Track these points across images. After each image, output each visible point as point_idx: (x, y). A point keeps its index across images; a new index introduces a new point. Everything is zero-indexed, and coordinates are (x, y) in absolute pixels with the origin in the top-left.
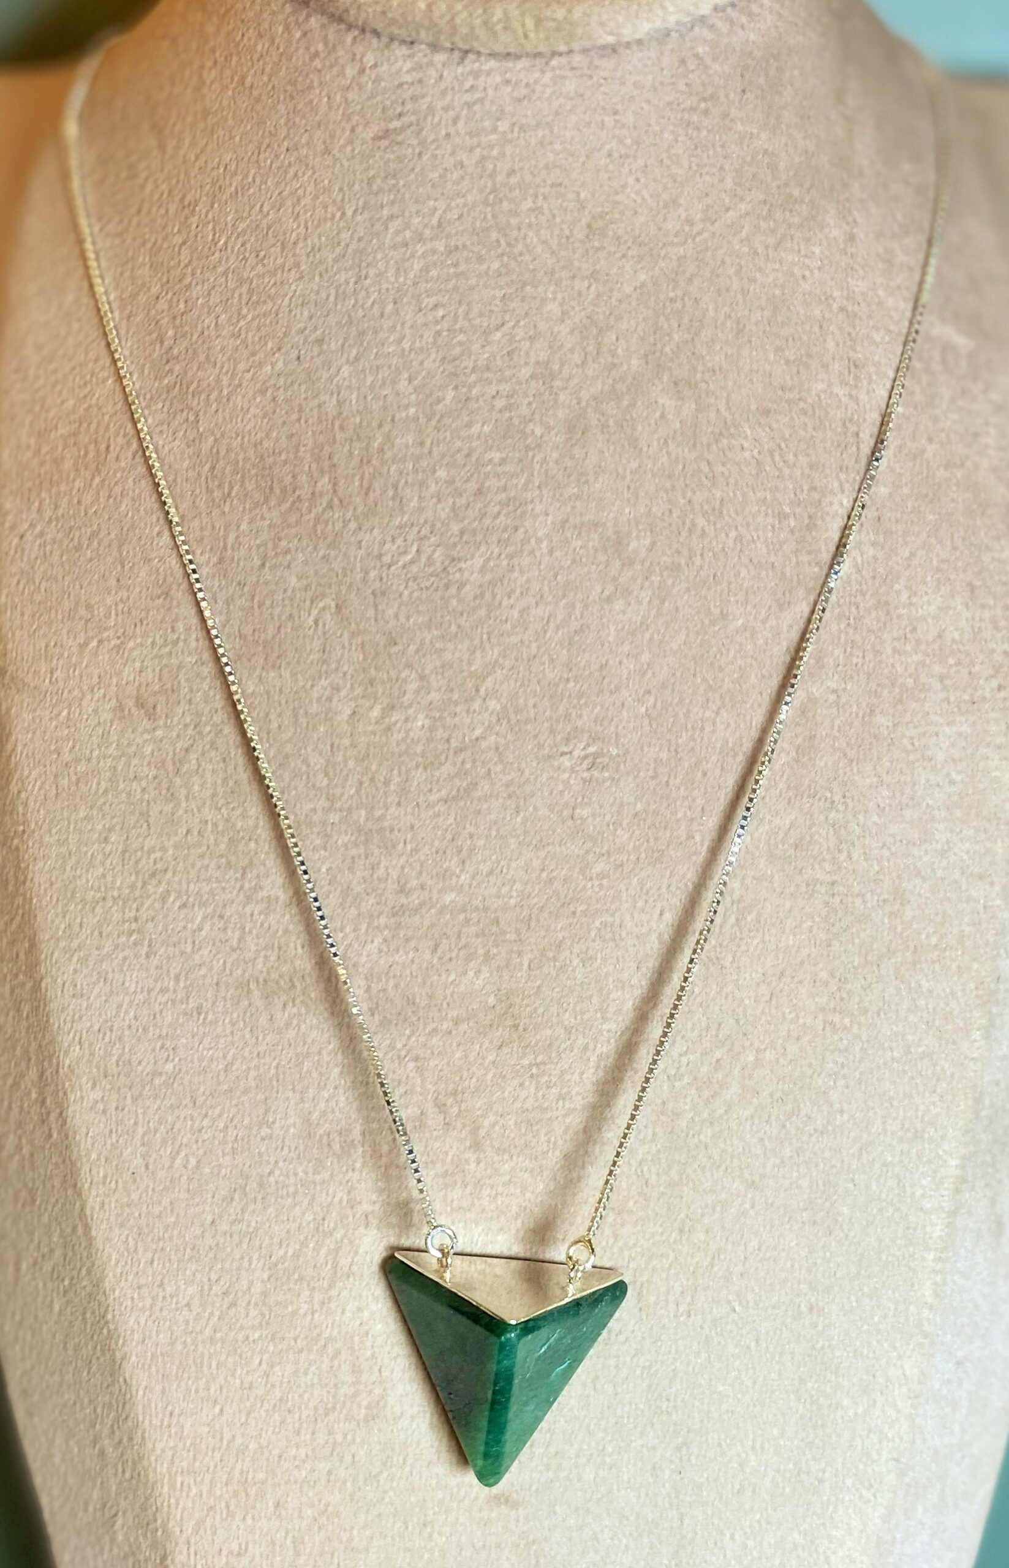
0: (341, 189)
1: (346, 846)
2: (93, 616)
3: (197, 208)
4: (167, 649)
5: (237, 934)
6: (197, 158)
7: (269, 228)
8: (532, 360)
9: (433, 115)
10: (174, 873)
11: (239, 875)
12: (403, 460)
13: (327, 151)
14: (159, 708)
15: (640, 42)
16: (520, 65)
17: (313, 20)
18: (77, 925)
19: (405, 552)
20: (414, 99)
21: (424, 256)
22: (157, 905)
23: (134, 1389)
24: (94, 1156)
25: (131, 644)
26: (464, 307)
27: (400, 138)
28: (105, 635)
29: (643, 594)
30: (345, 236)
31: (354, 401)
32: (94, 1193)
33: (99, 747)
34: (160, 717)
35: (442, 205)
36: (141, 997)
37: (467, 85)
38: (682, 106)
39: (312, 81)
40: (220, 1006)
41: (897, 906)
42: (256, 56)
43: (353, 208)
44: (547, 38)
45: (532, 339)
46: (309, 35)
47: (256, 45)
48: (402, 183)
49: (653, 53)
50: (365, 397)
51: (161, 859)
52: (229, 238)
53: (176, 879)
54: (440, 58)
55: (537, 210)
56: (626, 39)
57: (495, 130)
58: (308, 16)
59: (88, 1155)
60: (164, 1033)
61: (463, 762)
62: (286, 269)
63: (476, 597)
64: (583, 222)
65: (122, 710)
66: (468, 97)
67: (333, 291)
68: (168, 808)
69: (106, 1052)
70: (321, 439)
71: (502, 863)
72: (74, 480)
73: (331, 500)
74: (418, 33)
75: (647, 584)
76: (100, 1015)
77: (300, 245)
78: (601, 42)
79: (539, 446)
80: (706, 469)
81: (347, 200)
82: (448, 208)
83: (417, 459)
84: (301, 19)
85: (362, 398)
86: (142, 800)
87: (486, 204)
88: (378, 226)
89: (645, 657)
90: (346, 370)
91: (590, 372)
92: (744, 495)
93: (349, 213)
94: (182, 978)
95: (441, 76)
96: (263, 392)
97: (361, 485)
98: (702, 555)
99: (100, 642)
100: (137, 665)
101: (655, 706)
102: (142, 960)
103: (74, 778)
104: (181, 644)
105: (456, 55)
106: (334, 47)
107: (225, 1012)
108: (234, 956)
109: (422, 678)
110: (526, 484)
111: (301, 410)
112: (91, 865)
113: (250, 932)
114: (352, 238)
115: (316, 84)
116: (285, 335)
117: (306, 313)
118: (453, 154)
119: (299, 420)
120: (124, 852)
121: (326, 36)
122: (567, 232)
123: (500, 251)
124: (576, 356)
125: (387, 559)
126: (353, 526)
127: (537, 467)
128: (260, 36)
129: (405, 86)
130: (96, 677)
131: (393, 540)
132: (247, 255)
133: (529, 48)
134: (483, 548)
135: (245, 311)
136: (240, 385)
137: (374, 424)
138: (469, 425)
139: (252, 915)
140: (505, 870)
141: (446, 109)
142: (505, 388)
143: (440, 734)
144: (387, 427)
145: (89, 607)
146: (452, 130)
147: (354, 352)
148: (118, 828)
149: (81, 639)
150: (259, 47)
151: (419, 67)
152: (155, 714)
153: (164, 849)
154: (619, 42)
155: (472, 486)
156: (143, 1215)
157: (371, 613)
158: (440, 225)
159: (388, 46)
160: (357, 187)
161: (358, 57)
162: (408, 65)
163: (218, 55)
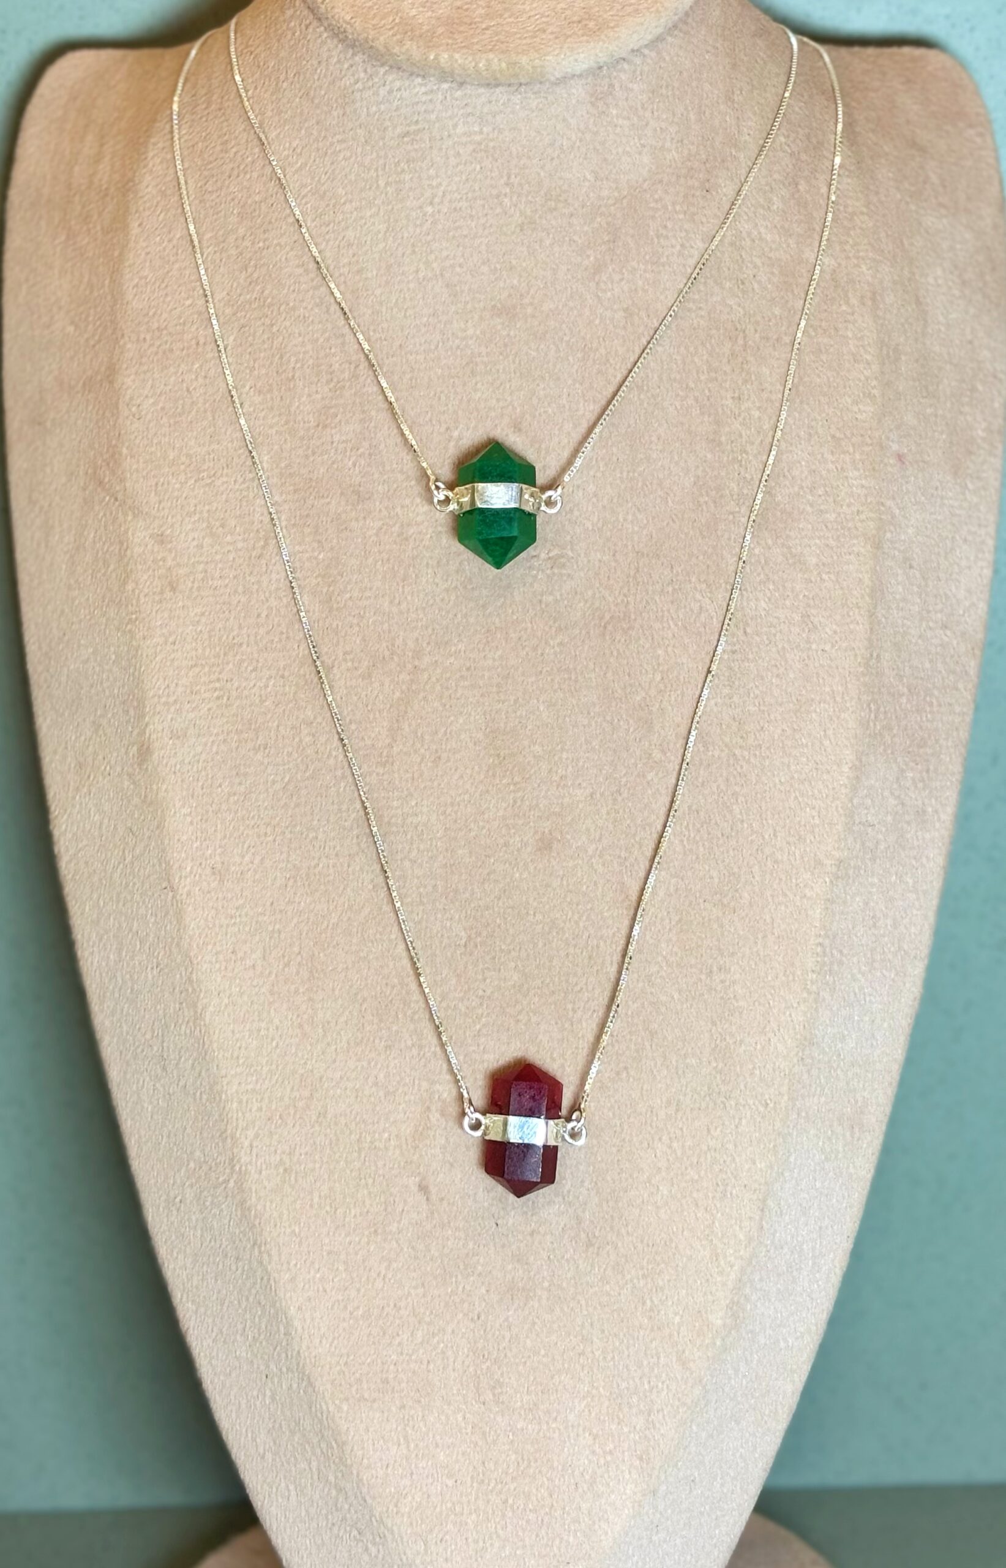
37: (463, 104)
39: (356, 97)
46: (354, 67)
47: (316, 69)
48: (418, 167)
56: (570, 74)
58: (354, 55)
74: (429, 72)
84: (349, 56)
88: (402, 195)
95: (445, 97)
99: (197, 480)
105: (455, 85)
106: (372, 76)
115: (358, 99)
118: (453, 147)
121: (366, 68)
129: (421, 104)
146: (452, 132)
150: (319, 70)
151: (430, 92)
159: (408, 77)
161: (388, 83)
162: (423, 89)
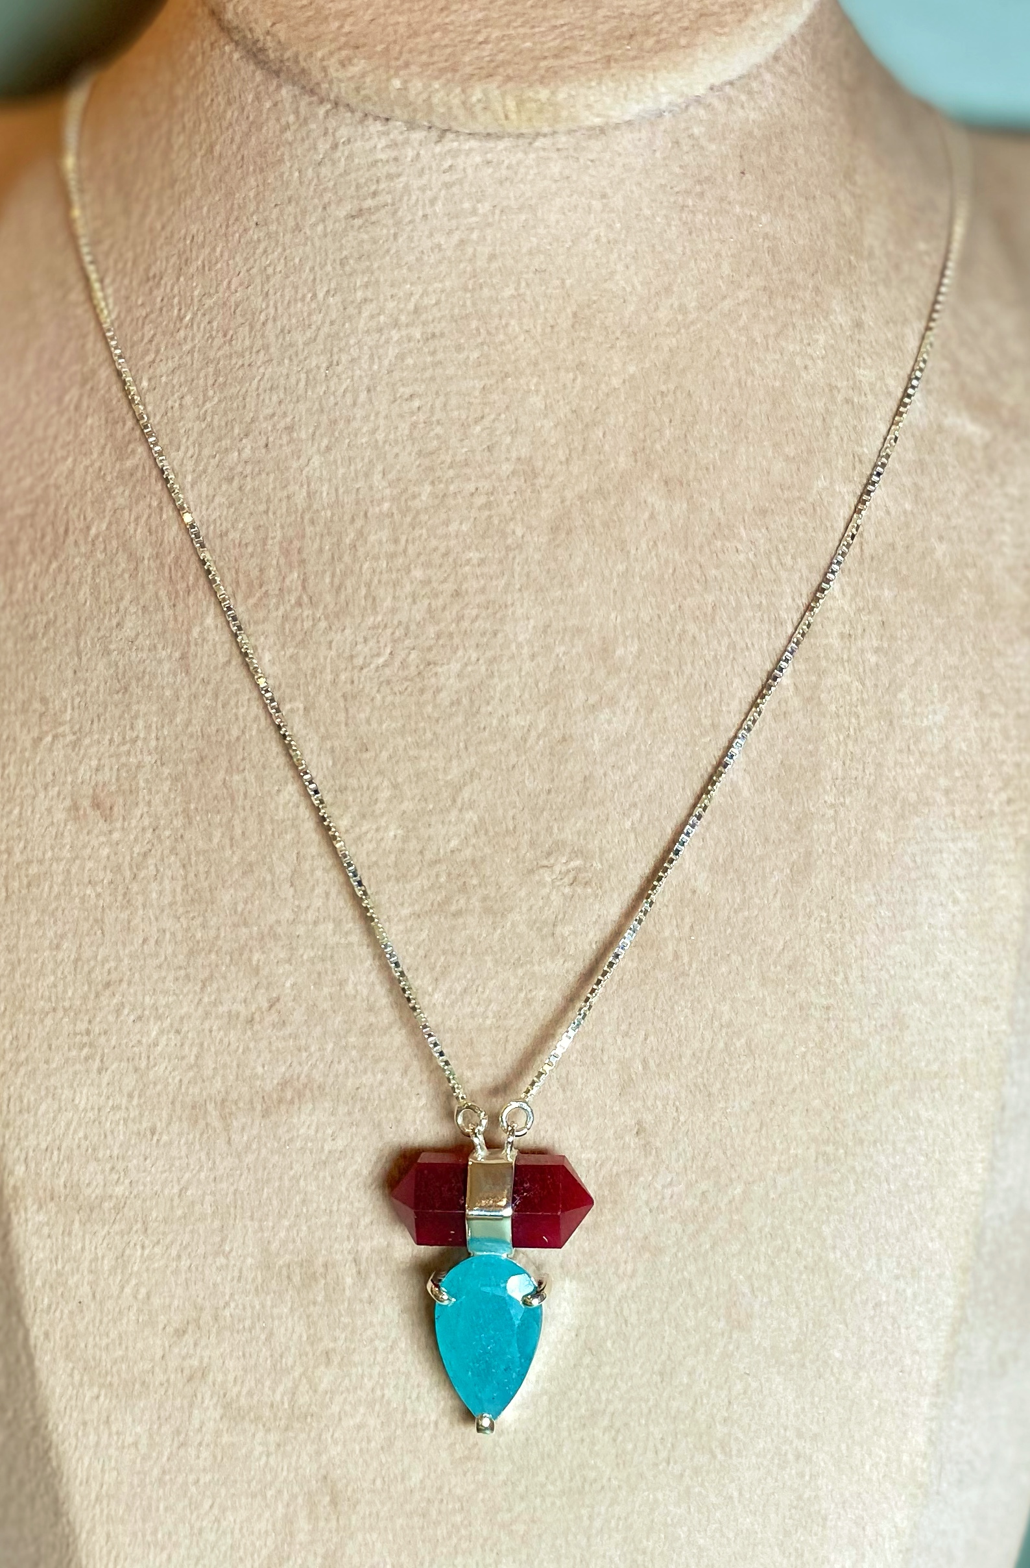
0: (312, 269)
1: (312, 961)
2: (47, 709)
3: (163, 282)
4: (126, 748)
5: (195, 1050)
6: (163, 228)
7: (237, 306)
8: (514, 455)
9: (410, 195)
10: (129, 983)
11: (197, 989)
12: (376, 558)
13: (298, 228)
14: (115, 809)
15: (629, 123)
16: (501, 145)
17: (284, 91)
18: (26, 1037)
19: (378, 655)
20: (390, 177)
21: (399, 342)
22: (111, 1018)
23: (78, 1530)
24: (38, 1283)
25: (87, 741)
26: (442, 399)
27: (374, 218)
28: (60, 730)
29: (629, 704)
30: (317, 318)
31: (325, 494)
32: (38, 1321)
33: (52, 848)
34: (117, 820)
35: (419, 290)
36: (91, 1115)
37: (446, 165)
38: (676, 189)
39: (283, 155)
40: (175, 1128)
41: (896, 1032)
42: (225, 124)
43: (325, 289)
44: (530, 120)
45: (514, 433)
46: (280, 105)
47: (225, 111)
48: (376, 265)
49: (644, 134)
50: (337, 490)
51: (116, 969)
52: (195, 314)
53: (132, 991)
54: (417, 136)
55: (518, 297)
56: (616, 121)
57: (474, 212)
58: (279, 87)
59: (32, 1281)
60: (115, 1153)
61: (437, 876)
62: (254, 350)
63: (452, 704)
64: (569, 310)
65: (77, 809)
66: (447, 178)
67: (303, 376)
68: (124, 916)
69: (53, 1174)
70: (291, 533)
71: (477, 982)
72: (30, 564)
73: (300, 597)
74: (393, 111)
75: (633, 693)
76: (47, 1133)
77: (270, 325)
78: (588, 123)
79: (519, 547)
80: (698, 573)
81: (318, 280)
82: (425, 293)
83: (392, 556)
84: (271, 89)
85: (333, 491)
86: (96, 908)
87: (466, 289)
88: (351, 310)
89: (632, 769)
90: (316, 461)
91: (575, 470)
92: (737, 600)
93: (321, 295)
94: (136, 1093)
95: (418, 154)
96: (230, 480)
97: (332, 583)
98: (693, 663)
99: (55, 737)
100: (94, 763)
101: (640, 821)
102: (94, 1075)
103: (25, 882)
104: (140, 743)
105: (434, 134)
106: (305, 120)
107: (180, 1134)
108: (191, 1074)
109: (395, 786)
110: (508, 584)
111: (268, 501)
112: (41, 974)
113: (209, 1049)
114: (323, 322)
115: (286, 157)
116: (253, 421)
117: (275, 398)
118: (431, 235)
119: (266, 512)
120: (76, 961)
121: (298, 108)
122: (552, 322)
123: (479, 340)
124: (560, 452)
125: (359, 661)
126: (323, 624)
127: (518, 569)
128: (229, 103)
129: (380, 164)
130: (49, 773)
131: (366, 640)
132: (214, 333)
133: (510, 129)
134: (460, 653)
135: (211, 393)
136: (205, 471)
137: (347, 518)
138: (447, 523)
139: (211, 1031)
140: (480, 989)
141: (423, 189)
142: (485, 485)
143: (413, 844)
144: (359, 523)
145: (44, 701)
146: (429, 211)
147: (325, 442)
148: (70, 935)
149: (35, 733)
150: (229, 114)
151: (394, 145)
152: (111, 816)
153: (119, 960)
154: (607, 124)
155: (449, 587)
156: (90, 1346)
157: (341, 717)
158: (416, 310)
159: (361, 122)
160: (329, 268)
161: (331, 131)
162: (383, 142)
163: (186, 119)
